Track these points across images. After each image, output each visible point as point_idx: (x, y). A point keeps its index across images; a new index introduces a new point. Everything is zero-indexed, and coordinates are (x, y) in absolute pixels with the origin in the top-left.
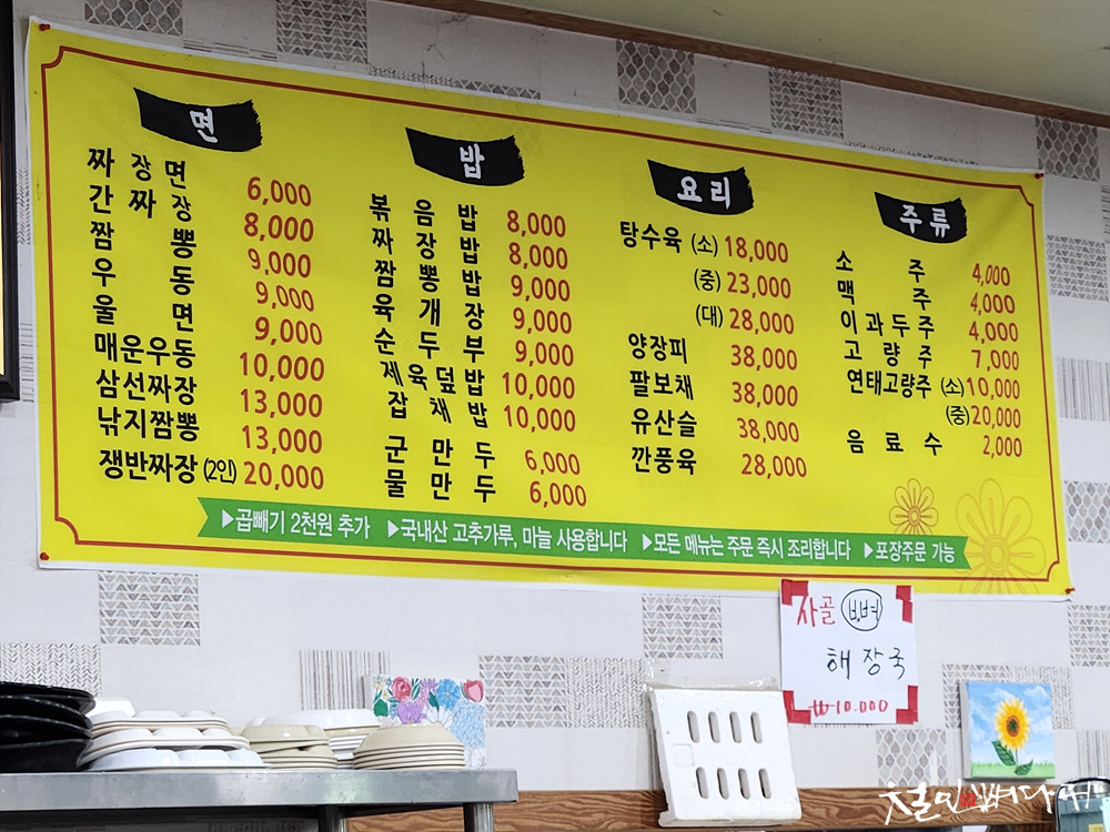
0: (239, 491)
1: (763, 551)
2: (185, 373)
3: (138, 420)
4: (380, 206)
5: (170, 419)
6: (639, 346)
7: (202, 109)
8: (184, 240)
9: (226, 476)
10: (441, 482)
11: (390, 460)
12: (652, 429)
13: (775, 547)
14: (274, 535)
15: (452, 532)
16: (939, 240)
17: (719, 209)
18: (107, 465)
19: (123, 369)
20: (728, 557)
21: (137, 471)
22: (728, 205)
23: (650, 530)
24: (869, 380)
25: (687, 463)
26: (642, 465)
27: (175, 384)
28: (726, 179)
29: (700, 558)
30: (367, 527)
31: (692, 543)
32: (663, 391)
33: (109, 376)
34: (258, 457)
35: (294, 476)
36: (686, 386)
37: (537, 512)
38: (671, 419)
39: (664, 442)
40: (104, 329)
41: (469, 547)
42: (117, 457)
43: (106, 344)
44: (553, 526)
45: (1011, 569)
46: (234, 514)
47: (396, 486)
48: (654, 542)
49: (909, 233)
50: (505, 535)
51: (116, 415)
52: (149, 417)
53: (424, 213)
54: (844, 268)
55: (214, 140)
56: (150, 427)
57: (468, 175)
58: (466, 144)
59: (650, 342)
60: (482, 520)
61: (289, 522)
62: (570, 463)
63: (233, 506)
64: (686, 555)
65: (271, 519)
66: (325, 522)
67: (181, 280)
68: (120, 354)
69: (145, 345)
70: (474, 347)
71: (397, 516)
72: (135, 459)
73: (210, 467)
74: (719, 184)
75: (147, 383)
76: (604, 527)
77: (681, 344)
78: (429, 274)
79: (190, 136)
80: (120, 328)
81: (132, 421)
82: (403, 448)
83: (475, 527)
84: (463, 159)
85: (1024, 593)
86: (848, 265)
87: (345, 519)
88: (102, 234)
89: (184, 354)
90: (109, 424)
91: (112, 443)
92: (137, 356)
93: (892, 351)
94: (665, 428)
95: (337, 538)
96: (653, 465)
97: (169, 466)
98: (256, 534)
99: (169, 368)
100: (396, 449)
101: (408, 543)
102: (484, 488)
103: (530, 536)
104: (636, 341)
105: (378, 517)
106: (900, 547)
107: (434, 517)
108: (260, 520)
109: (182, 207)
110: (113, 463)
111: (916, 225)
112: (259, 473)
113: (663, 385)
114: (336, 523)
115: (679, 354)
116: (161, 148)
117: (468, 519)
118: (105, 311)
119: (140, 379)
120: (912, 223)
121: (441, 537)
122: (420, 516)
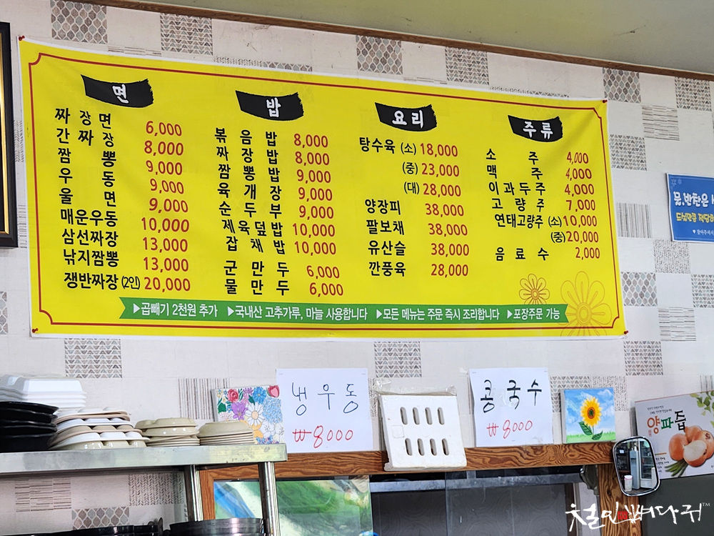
0: (142, 293)
1: (449, 316)
2: (112, 230)
3: (85, 256)
4: (221, 134)
5: (103, 255)
6: (371, 206)
7: (120, 85)
8: (109, 158)
9: (134, 285)
10: (256, 285)
12: (380, 252)
13: (455, 314)
14: (163, 317)
15: (265, 312)
16: (547, 140)
17: (416, 128)
18: (68, 281)
19: (76, 228)
20: (427, 320)
21: (85, 284)
22: (422, 126)
23: (381, 307)
24: (508, 219)
25: (401, 270)
26: (375, 272)
27: (105, 236)
28: (420, 111)
29: (410, 321)
30: (216, 310)
31: (406, 313)
32: (386, 231)
33: (69, 232)
34: (152, 275)
35: (173, 284)
36: (399, 227)
37: (314, 299)
38: (391, 246)
39: (387, 258)
40: (66, 207)
41: (275, 320)
42: (75, 277)
43: (67, 215)
44: (324, 307)
45: (591, 321)
46: (140, 306)
47: (231, 288)
48: (383, 313)
49: (529, 137)
50: (296, 312)
51: (74, 254)
52: (91, 254)
53: (246, 137)
54: (491, 158)
55: (126, 102)
56: (92, 260)
57: (271, 115)
58: (270, 98)
59: (378, 204)
60: (282, 305)
61: (172, 310)
62: (333, 272)
63: (139, 301)
64: (402, 320)
65: (161, 308)
66: (192, 309)
67: (108, 179)
68: (75, 220)
69: (89, 215)
70: (275, 210)
71: (233, 304)
72: (84, 277)
73: (125, 280)
74: (417, 115)
75: (90, 235)
76: (354, 307)
77: (396, 204)
78: (249, 171)
79: (114, 100)
80: (74, 206)
81: (82, 257)
82: (234, 267)
83: (278, 309)
84: (268, 107)
85: (599, 335)
86: (493, 157)
87: (203, 307)
88: (65, 154)
89: (111, 219)
90: (70, 258)
91: (71, 269)
92: (85, 221)
93: (521, 203)
94: (388, 251)
95: (199, 317)
96: (381, 272)
97: (103, 280)
98: (153, 316)
99: (103, 227)
100: (230, 268)
101: (239, 319)
102: (282, 288)
103: (310, 313)
104: (370, 204)
105: (222, 305)
106: (527, 311)
107: (255, 304)
108: (155, 308)
109: (109, 139)
110: (72, 280)
111: (532, 133)
112: (154, 283)
113: (385, 227)
114: (198, 309)
115: (395, 209)
116: (96, 107)
117: (274, 305)
118: (66, 197)
119: (86, 234)
120: (530, 131)
121: (258, 315)
122: (246, 304)
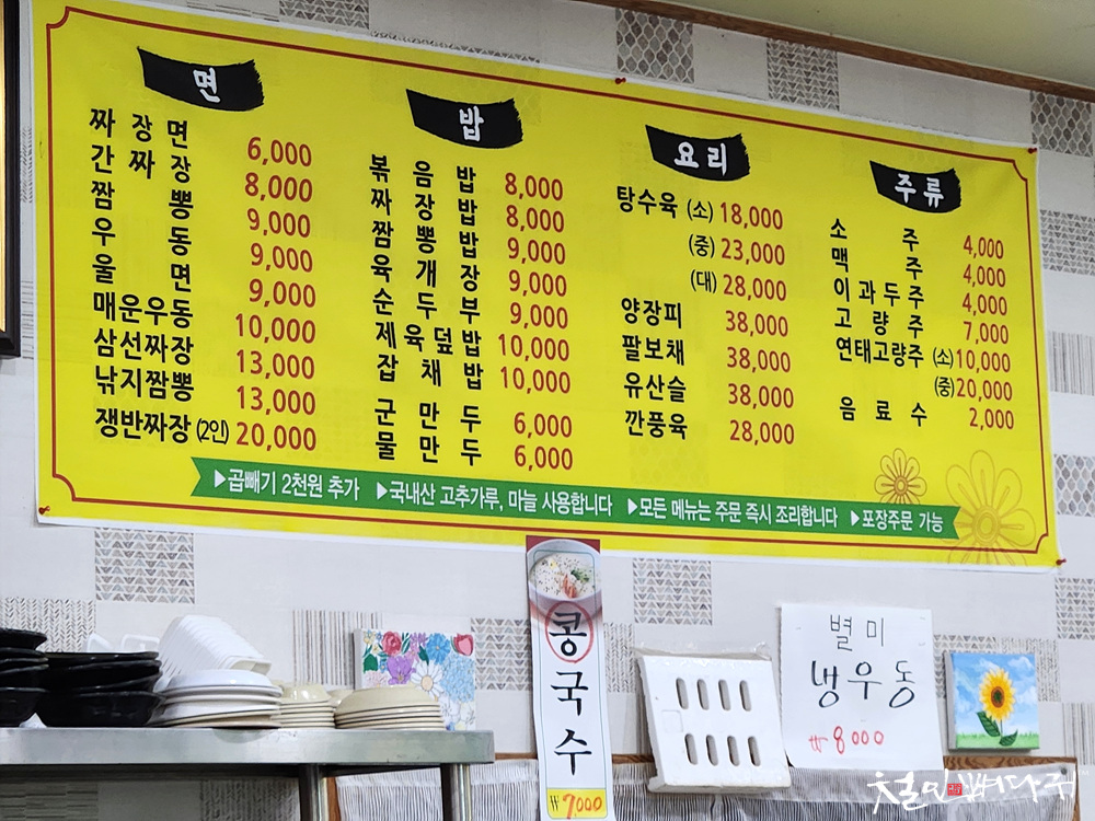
0: (231, 452)
1: (751, 516)
2: (182, 333)
3: (134, 379)
4: (379, 167)
5: (165, 379)
6: (632, 311)
7: (205, 69)
8: (181, 201)
9: (218, 436)
10: (429, 445)
11: (380, 423)
12: (644, 393)
13: (763, 513)
14: (265, 495)
15: (440, 495)
16: (932, 209)
17: (715, 175)
18: (103, 423)
19: (120, 328)
20: (715, 522)
21: (132, 430)
22: (724, 171)
23: (636, 494)
24: (857, 348)
25: (679, 428)
26: (636, 428)
27: (171, 344)
28: (723, 145)
29: (686, 523)
30: (357, 488)
31: (678, 508)
32: (654, 356)
33: (107, 335)
34: (251, 418)
35: (286, 437)
36: (677, 351)
37: (522, 475)
38: (661, 384)
39: (656, 406)
40: (103, 288)
41: (455, 509)
42: (113, 416)
43: (105, 303)
44: (539, 490)
45: (999, 539)
46: (226, 474)
47: (386, 448)
48: (639, 505)
49: (902, 202)
50: (491, 496)
51: (113, 374)
52: (144, 376)
53: (423, 174)
54: (838, 236)
55: (216, 99)
56: (146, 387)
57: (467, 137)
58: (465, 107)
59: (643, 307)
60: (469, 483)
61: (280, 483)
62: (563, 426)
63: (225, 466)
64: (672, 520)
65: (263, 480)
66: (315, 483)
67: (179, 241)
68: (118, 314)
69: (143, 305)
70: (470, 308)
71: (386, 479)
72: (130, 418)
73: (203, 427)
74: (716, 151)
75: (144, 342)
76: (589, 492)
77: (676, 309)
78: (426, 236)
79: (193, 96)
80: (118, 288)
81: (128, 381)
82: (391, 411)
83: (462, 490)
84: (462, 121)
85: (1013, 564)
86: (842, 233)
87: (335, 481)
88: (103, 192)
89: (182, 314)
90: (106, 382)
91: (108, 402)
92: (136, 315)
93: (880, 320)
94: (656, 393)
95: (327, 499)
96: (646, 429)
97: (163, 425)
98: (248, 494)
99: (167, 328)
100: (386, 412)
101: (396, 505)
102: (470, 452)
103: (516, 499)
104: (630, 305)
105: (368, 479)
106: (886, 515)
107: (423, 479)
108: (252, 480)
109: (181, 167)
110: (109, 421)
111: (910, 194)
112: (253, 434)
113: (653, 350)
114: (326, 485)
115: (673, 318)
116: (164, 108)
117: (455, 482)
118: (104, 271)
119: (137, 339)
120: (906, 191)
121: (428, 499)
122: (408, 479)
